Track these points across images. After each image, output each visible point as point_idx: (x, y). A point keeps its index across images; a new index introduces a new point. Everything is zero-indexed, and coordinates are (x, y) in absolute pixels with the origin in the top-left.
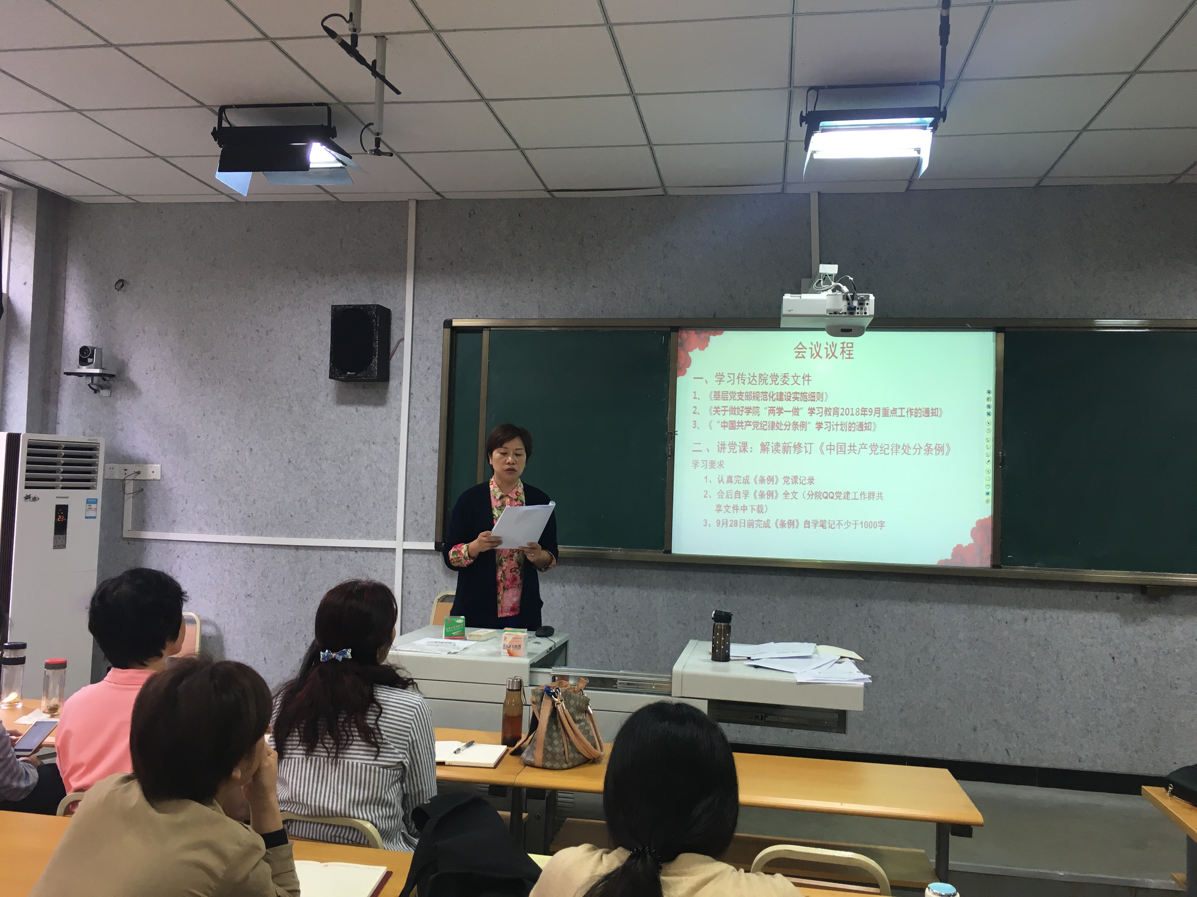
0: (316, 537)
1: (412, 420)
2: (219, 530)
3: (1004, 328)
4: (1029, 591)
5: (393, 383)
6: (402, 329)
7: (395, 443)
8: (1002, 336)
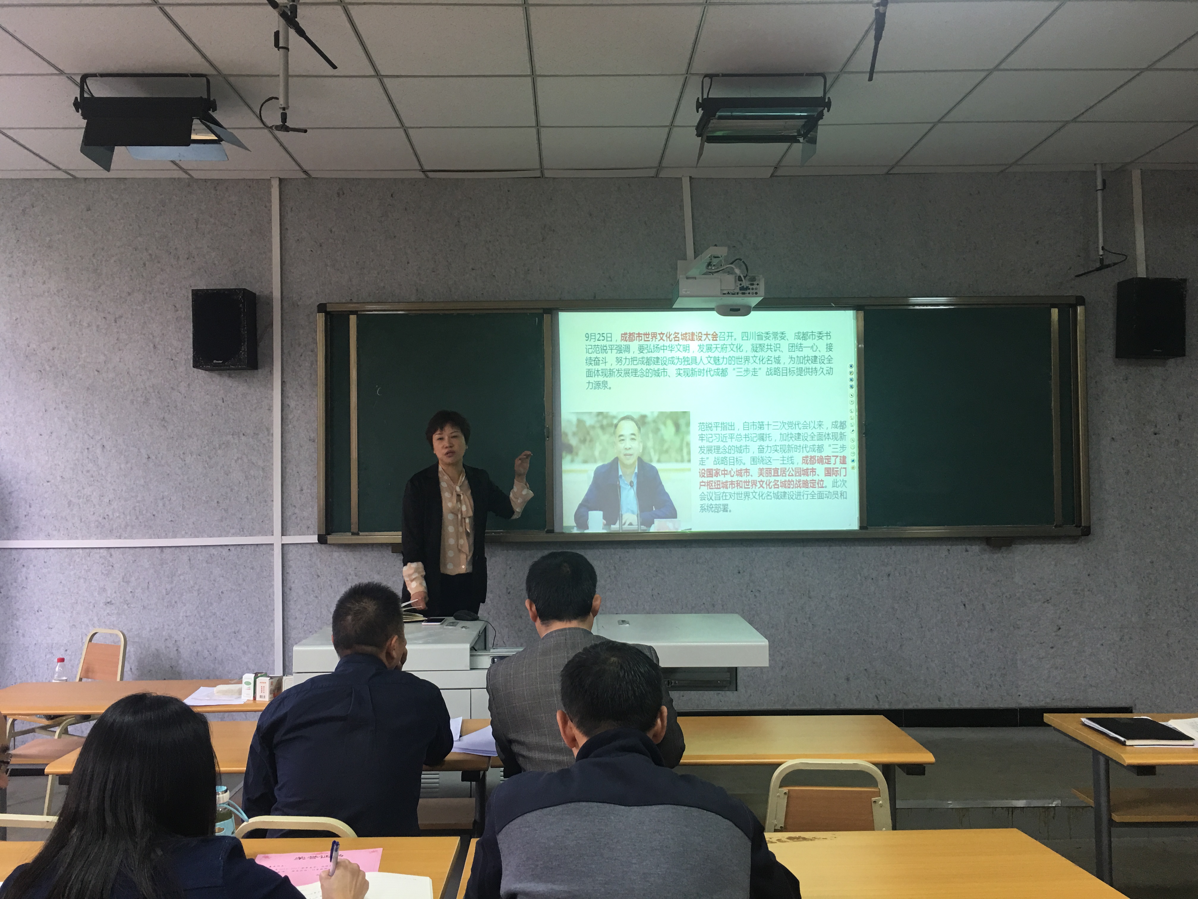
0: (183, 537)
2: (70, 535)
3: (864, 306)
4: (891, 548)
5: (262, 371)
6: (270, 315)
7: (268, 435)
8: (861, 313)
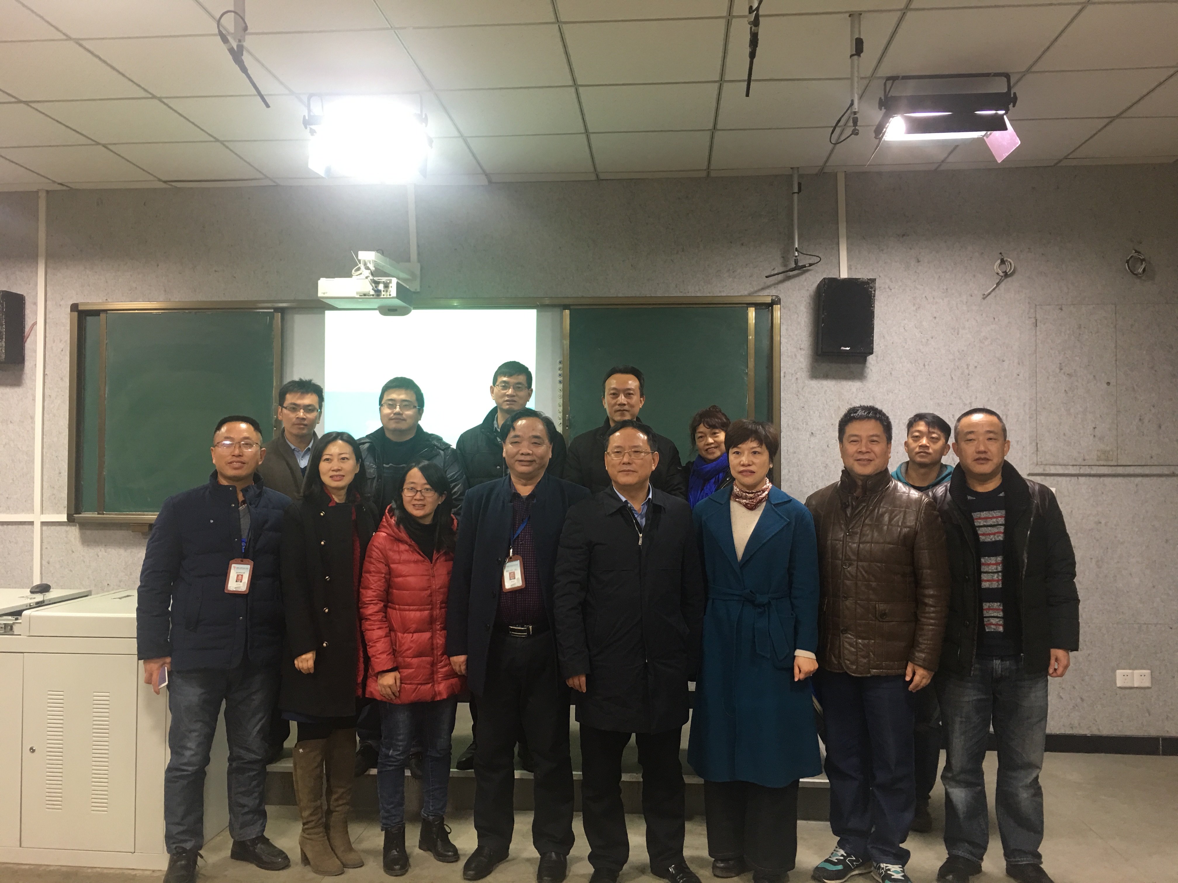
1: (46, 399)
3: (570, 305)
5: (28, 364)
6: (35, 313)
7: (32, 422)
8: (567, 312)
